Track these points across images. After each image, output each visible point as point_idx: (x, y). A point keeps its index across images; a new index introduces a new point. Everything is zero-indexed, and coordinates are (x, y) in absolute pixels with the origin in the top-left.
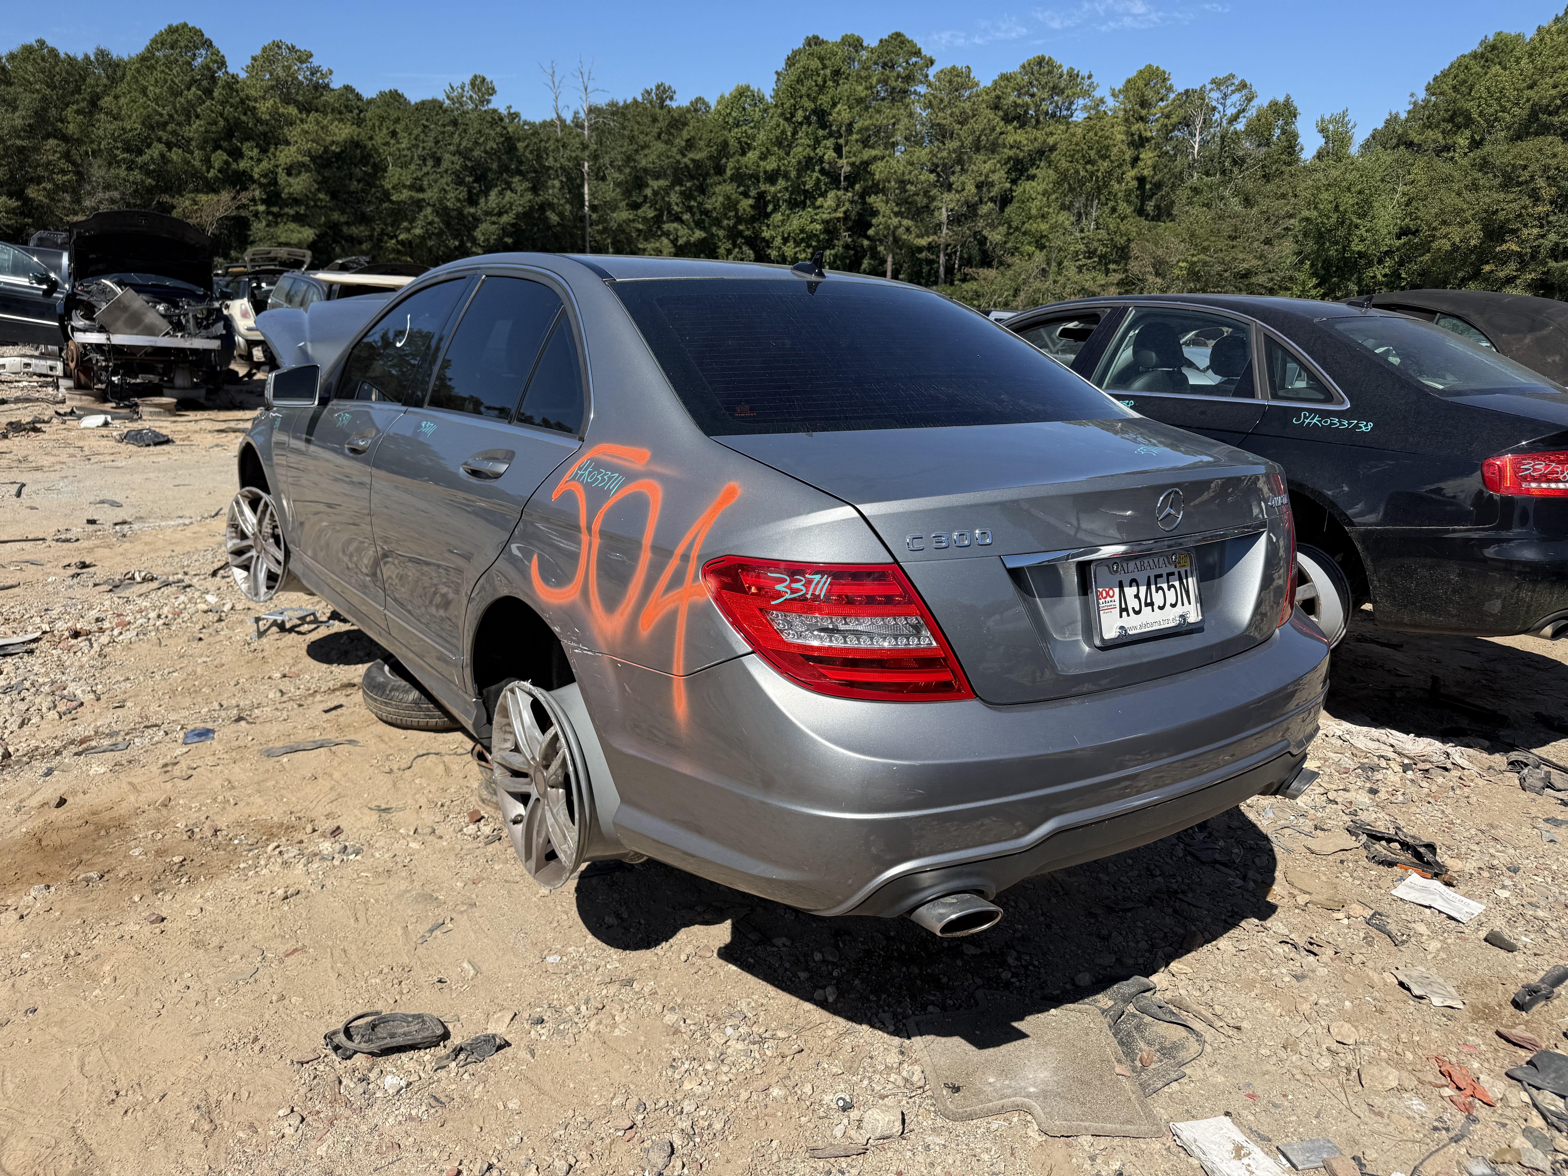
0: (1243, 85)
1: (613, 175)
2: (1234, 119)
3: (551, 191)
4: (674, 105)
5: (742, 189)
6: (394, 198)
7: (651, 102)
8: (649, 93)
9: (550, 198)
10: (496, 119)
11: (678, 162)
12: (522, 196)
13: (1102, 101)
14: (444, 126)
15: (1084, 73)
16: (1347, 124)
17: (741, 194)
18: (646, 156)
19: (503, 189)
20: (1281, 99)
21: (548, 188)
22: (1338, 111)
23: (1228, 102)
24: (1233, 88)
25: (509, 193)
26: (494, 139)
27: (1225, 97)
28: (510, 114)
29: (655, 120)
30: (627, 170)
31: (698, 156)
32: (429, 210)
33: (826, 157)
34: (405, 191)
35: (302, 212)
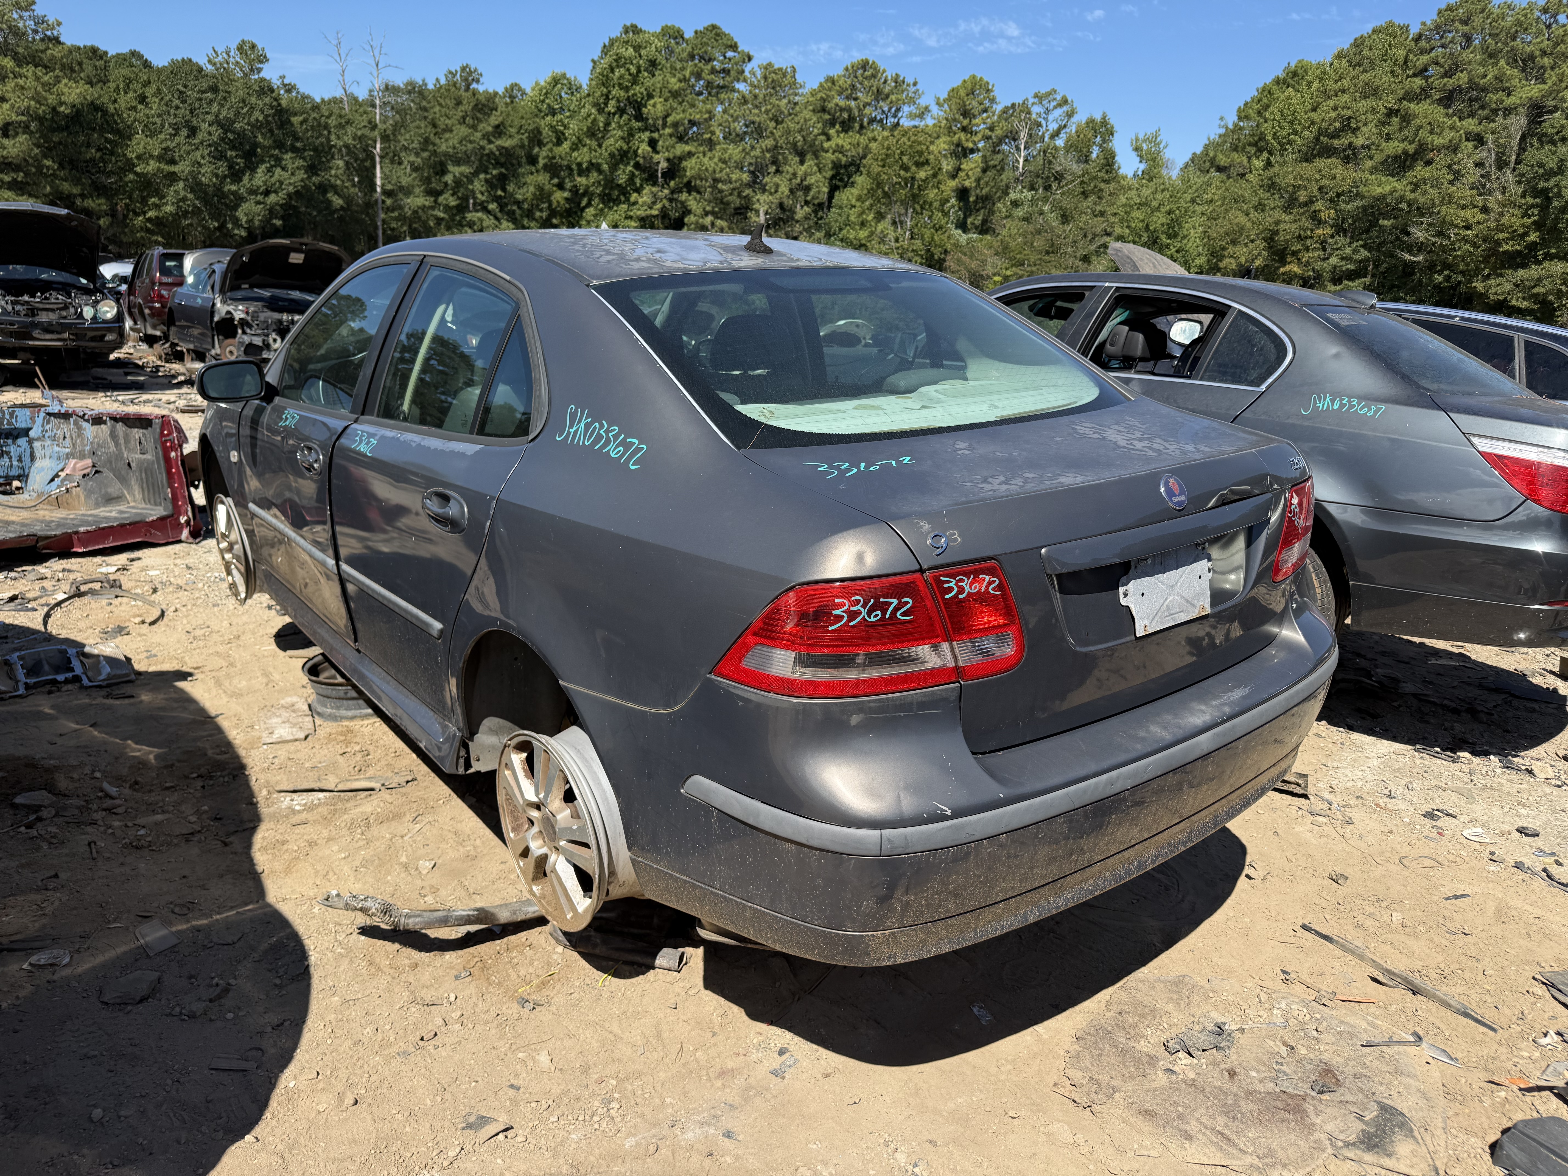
0: (1065, 101)
1: (409, 158)
2: (1056, 134)
3: (333, 172)
4: (481, 88)
5: (556, 181)
6: (138, 169)
7: (455, 84)
8: (454, 75)
9: (333, 180)
10: (265, 89)
11: (483, 148)
12: (293, 174)
13: (927, 109)
14: (203, 92)
15: (910, 80)
16: (1159, 144)
17: (554, 185)
18: (447, 140)
19: (272, 166)
20: (1098, 117)
21: (331, 168)
22: (1150, 131)
23: (1051, 117)
24: (1055, 103)
25: (278, 170)
26: (262, 111)
27: (1048, 111)
28: (285, 85)
29: (459, 103)
30: (425, 154)
31: (507, 143)
32: (181, 184)
33: (640, 151)
34: (152, 162)
35: (19, 179)
